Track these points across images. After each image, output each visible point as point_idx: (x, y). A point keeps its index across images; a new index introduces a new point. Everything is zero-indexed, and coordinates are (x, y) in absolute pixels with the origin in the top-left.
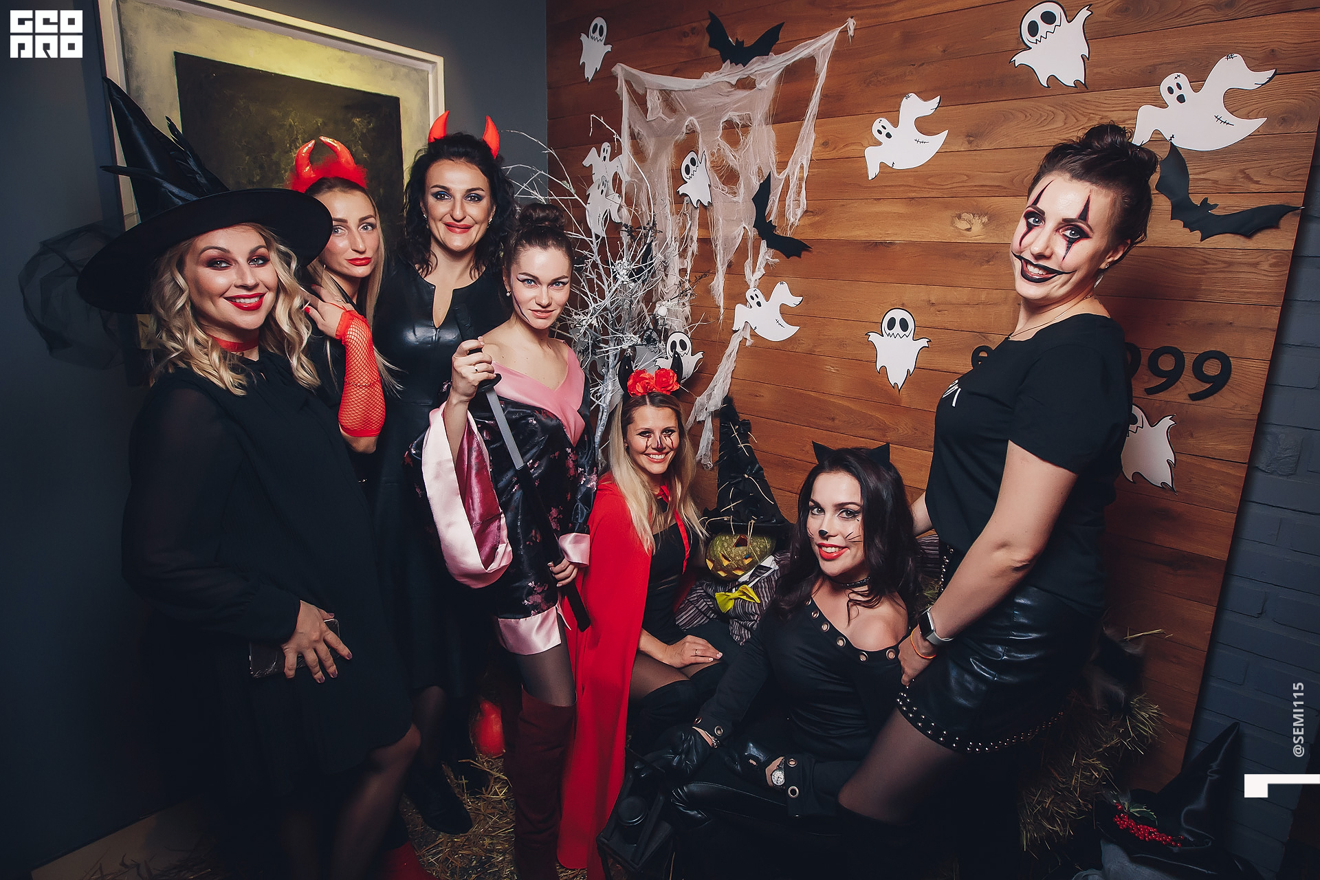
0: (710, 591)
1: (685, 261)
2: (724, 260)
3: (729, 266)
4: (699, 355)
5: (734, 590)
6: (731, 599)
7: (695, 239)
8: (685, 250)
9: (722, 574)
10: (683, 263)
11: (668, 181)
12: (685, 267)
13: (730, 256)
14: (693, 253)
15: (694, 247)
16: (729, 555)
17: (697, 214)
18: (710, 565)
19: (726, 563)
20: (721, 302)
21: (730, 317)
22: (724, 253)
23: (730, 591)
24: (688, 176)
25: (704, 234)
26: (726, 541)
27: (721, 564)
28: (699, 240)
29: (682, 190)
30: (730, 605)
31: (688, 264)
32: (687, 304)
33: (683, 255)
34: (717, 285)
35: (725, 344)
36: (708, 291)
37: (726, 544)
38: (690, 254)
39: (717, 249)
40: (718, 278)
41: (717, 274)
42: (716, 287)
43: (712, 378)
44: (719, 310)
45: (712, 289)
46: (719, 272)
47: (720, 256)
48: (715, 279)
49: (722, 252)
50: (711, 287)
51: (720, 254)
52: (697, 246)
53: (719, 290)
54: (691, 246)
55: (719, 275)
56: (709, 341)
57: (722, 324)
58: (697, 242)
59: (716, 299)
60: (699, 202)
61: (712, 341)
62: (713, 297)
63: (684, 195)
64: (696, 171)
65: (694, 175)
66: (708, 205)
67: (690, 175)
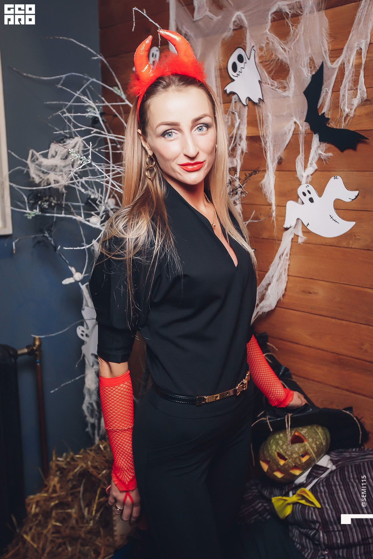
0: (266, 493)
1: (235, 160)
2: (274, 157)
3: (280, 162)
5: (291, 493)
6: (289, 504)
7: (244, 137)
8: (234, 150)
9: (279, 475)
10: (232, 162)
11: (216, 81)
12: (235, 165)
13: (280, 153)
14: (242, 152)
15: (243, 145)
16: (285, 453)
17: (245, 112)
18: (265, 467)
19: (282, 462)
20: (273, 200)
21: (282, 215)
22: (274, 150)
23: (287, 495)
24: (235, 74)
25: (254, 133)
26: (281, 438)
27: (278, 464)
28: (249, 138)
29: (229, 88)
30: (288, 510)
31: (238, 163)
32: (238, 202)
34: (267, 183)
35: (276, 242)
36: (260, 189)
37: (281, 442)
38: (239, 152)
39: (266, 146)
40: (269, 175)
41: (267, 171)
42: (267, 185)
43: (264, 276)
44: (270, 207)
45: (263, 187)
46: (269, 170)
47: (270, 153)
48: (265, 177)
49: (272, 149)
50: (262, 185)
51: (270, 151)
52: (246, 143)
53: (270, 187)
54: (241, 144)
55: (269, 172)
56: (260, 238)
57: (273, 221)
58: (246, 139)
59: (267, 196)
60: (249, 99)
61: (263, 238)
62: (265, 195)
63: (233, 93)
64: (243, 68)
65: (241, 72)
66: (258, 102)
67: (237, 72)
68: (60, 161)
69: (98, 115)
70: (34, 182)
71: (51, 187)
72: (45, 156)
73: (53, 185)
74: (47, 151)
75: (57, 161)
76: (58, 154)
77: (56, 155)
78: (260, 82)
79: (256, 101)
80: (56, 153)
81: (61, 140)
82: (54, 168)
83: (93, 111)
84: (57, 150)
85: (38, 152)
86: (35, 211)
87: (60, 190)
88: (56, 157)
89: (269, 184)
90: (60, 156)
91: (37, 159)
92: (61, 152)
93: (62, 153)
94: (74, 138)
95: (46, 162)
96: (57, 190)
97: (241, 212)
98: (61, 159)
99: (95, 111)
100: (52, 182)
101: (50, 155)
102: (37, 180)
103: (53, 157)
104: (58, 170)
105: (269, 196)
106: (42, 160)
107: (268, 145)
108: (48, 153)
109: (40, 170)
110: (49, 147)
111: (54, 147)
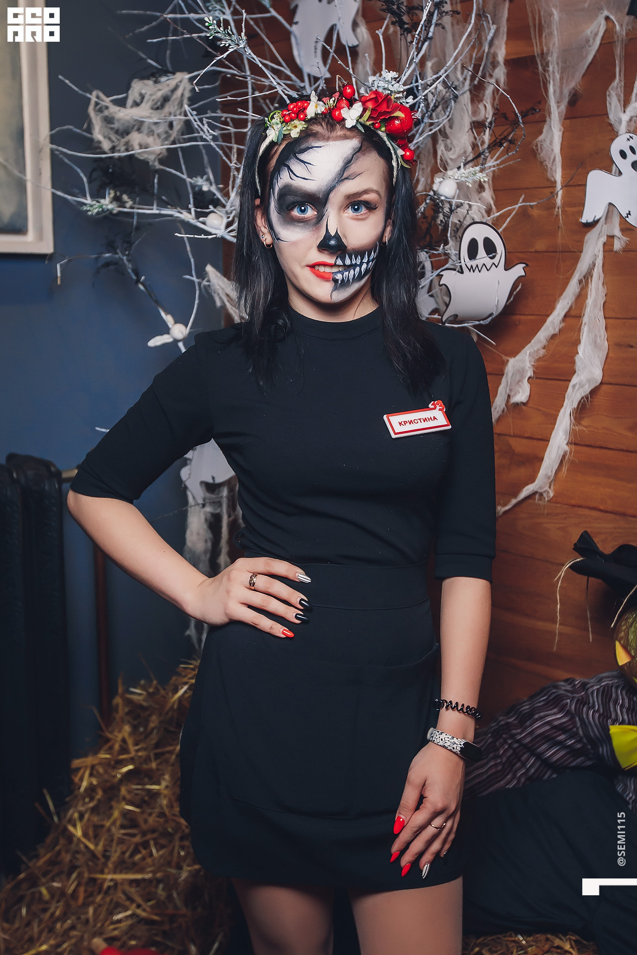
1: (481, 106)
2: (561, 92)
3: (574, 100)
4: (518, 270)
7: (501, 58)
8: (482, 84)
10: (475, 112)
12: (481, 117)
13: (574, 83)
14: (496, 90)
15: (500, 76)
17: (505, 10)
20: (558, 176)
21: (577, 200)
22: (561, 79)
28: (507, 62)
31: (487, 112)
32: (486, 186)
33: (477, 92)
34: (548, 142)
36: (532, 155)
38: (491, 90)
39: (548, 71)
40: (551, 126)
41: (548, 119)
42: (546, 144)
44: (551, 190)
45: (539, 150)
46: (552, 116)
47: (554, 85)
48: (544, 131)
49: (558, 76)
50: (537, 146)
51: (554, 80)
52: (505, 71)
53: (552, 150)
54: (494, 75)
55: (552, 122)
56: (531, 252)
57: (558, 215)
58: (505, 64)
59: (547, 166)
61: (536, 252)
62: (542, 163)
68: (150, 112)
70: (99, 146)
71: (132, 155)
72: (122, 103)
73: (137, 151)
74: (124, 95)
75: (143, 112)
76: (145, 100)
77: (142, 102)
80: (142, 97)
81: (151, 75)
82: (139, 126)
84: (143, 92)
85: (108, 96)
86: (102, 201)
87: (151, 164)
88: (143, 105)
89: (551, 143)
90: (150, 104)
91: (107, 108)
92: (151, 95)
93: (154, 98)
94: (174, 73)
95: (122, 114)
97: (492, 203)
98: (152, 108)
100: (136, 147)
101: (130, 102)
102: (106, 144)
103: (136, 104)
104: (145, 129)
105: (549, 166)
106: (114, 110)
107: (551, 68)
108: (126, 98)
109: (112, 129)
110: (128, 88)
111: (138, 87)
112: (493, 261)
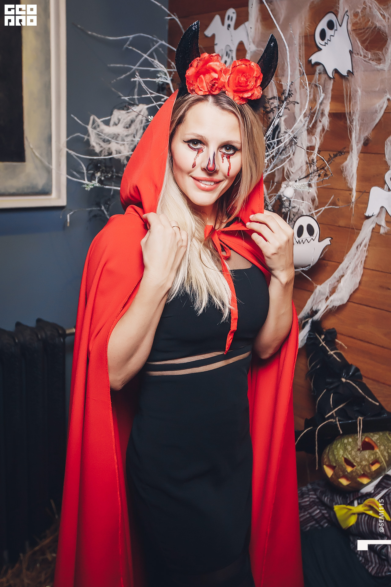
0: (326, 499)
1: (313, 138)
2: (360, 137)
3: (366, 143)
4: (327, 242)
5: (356, 503)
6: (354, 514)
7: (326, 113)
8: (314, 126)
9: (344, 482)
10: (310, 141)
11: (300, 49)
12: (313, 144)
13: (367, 133)
14: (323, 129)
15: (325, 121)
16: (354, 459)
17: (330, 85)
18: (329, 472)
19: (349, 469)
20: (354, 185)
21: (364, 201)
22: (360, 130)
23: (352, 504)
24: (323, 43)
25: (338, 108)
26: (349, 443)
27: (344, 471)
28: (331, 115)
29: (314, 58)
30: (353, 520)
31: (317, 141)
32: (313, 186)
33: (311, 131)
34: (350, 165)
35: (355, 230)
36: (340, 172)
37: (349, 448)
38: (319, 129)
39: (352, 125)
40: (352, 157)
41: (350, 153)
42: (349, 167)
43: (338, 267)
44: (350, 192)
45: (344, 170)
46: (353, 151)
47: (356, 133)
48: (348, 159)
49: (358, 128)
50: (343, 168)
51: (355, 130)
52: (329, 120)
53: (352, 171)
54: (322, 121)
55: (353, 154)
56: (336, 226)
57: (352, 208)
58: (329, 116)
59: (348, 180)
60: (336, 71)
61: (339, 226)
62: (345, 178)
63: (318, 64)
64: (333, 36)
65: (330, 41)
66: (347, 75)
67: (326, 41)
68: (124, 129)
69: (169, 81)
70: (94, 150)
71: (113, 158)
72: (107, 123)
73: (115, 156)
74: (109, 118)
75: (119, 130)
76: (121, 122)
77: (119, 123)
78: (351, 52)
79: (344, 73)
80: (119, 120)
81: (125, 106)
82: (116, 137)
83: (164, 76)
84: (120, 117)
85: (99, 118)
86: (93, 182)
87: (122, 161)
88: (119, 125)
89: (351, 166)
90: (123, 124)
91: (99, 126)
92: (124, 119)
93: (125, 121)
94: (138, 105)
95: (108, 130)
96: (118, 160)
97: (316, 196)
98: (124, 127)
99: (166, 77)
100: (114, 152)
101: (112, 123)
102: (97, 149)
103: (116, 124)
104: (120, 139)
105: (349, 180)
106: (103, 127)
107: (354, 123)
108: (110, 120)
109: (101, 138)
110: (111, 114)
111: (117, 114)
112: (312, 237)
